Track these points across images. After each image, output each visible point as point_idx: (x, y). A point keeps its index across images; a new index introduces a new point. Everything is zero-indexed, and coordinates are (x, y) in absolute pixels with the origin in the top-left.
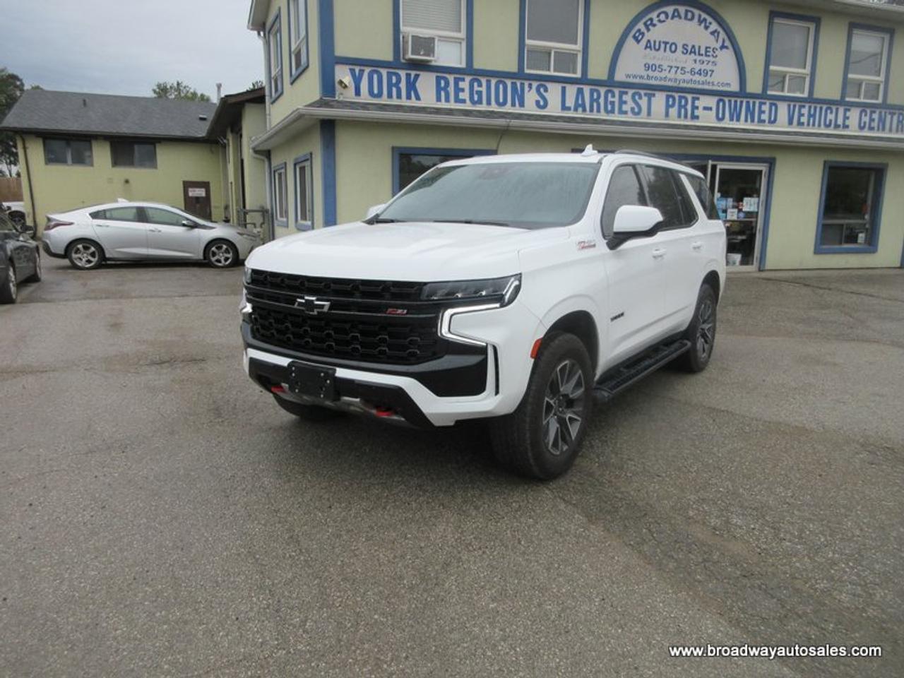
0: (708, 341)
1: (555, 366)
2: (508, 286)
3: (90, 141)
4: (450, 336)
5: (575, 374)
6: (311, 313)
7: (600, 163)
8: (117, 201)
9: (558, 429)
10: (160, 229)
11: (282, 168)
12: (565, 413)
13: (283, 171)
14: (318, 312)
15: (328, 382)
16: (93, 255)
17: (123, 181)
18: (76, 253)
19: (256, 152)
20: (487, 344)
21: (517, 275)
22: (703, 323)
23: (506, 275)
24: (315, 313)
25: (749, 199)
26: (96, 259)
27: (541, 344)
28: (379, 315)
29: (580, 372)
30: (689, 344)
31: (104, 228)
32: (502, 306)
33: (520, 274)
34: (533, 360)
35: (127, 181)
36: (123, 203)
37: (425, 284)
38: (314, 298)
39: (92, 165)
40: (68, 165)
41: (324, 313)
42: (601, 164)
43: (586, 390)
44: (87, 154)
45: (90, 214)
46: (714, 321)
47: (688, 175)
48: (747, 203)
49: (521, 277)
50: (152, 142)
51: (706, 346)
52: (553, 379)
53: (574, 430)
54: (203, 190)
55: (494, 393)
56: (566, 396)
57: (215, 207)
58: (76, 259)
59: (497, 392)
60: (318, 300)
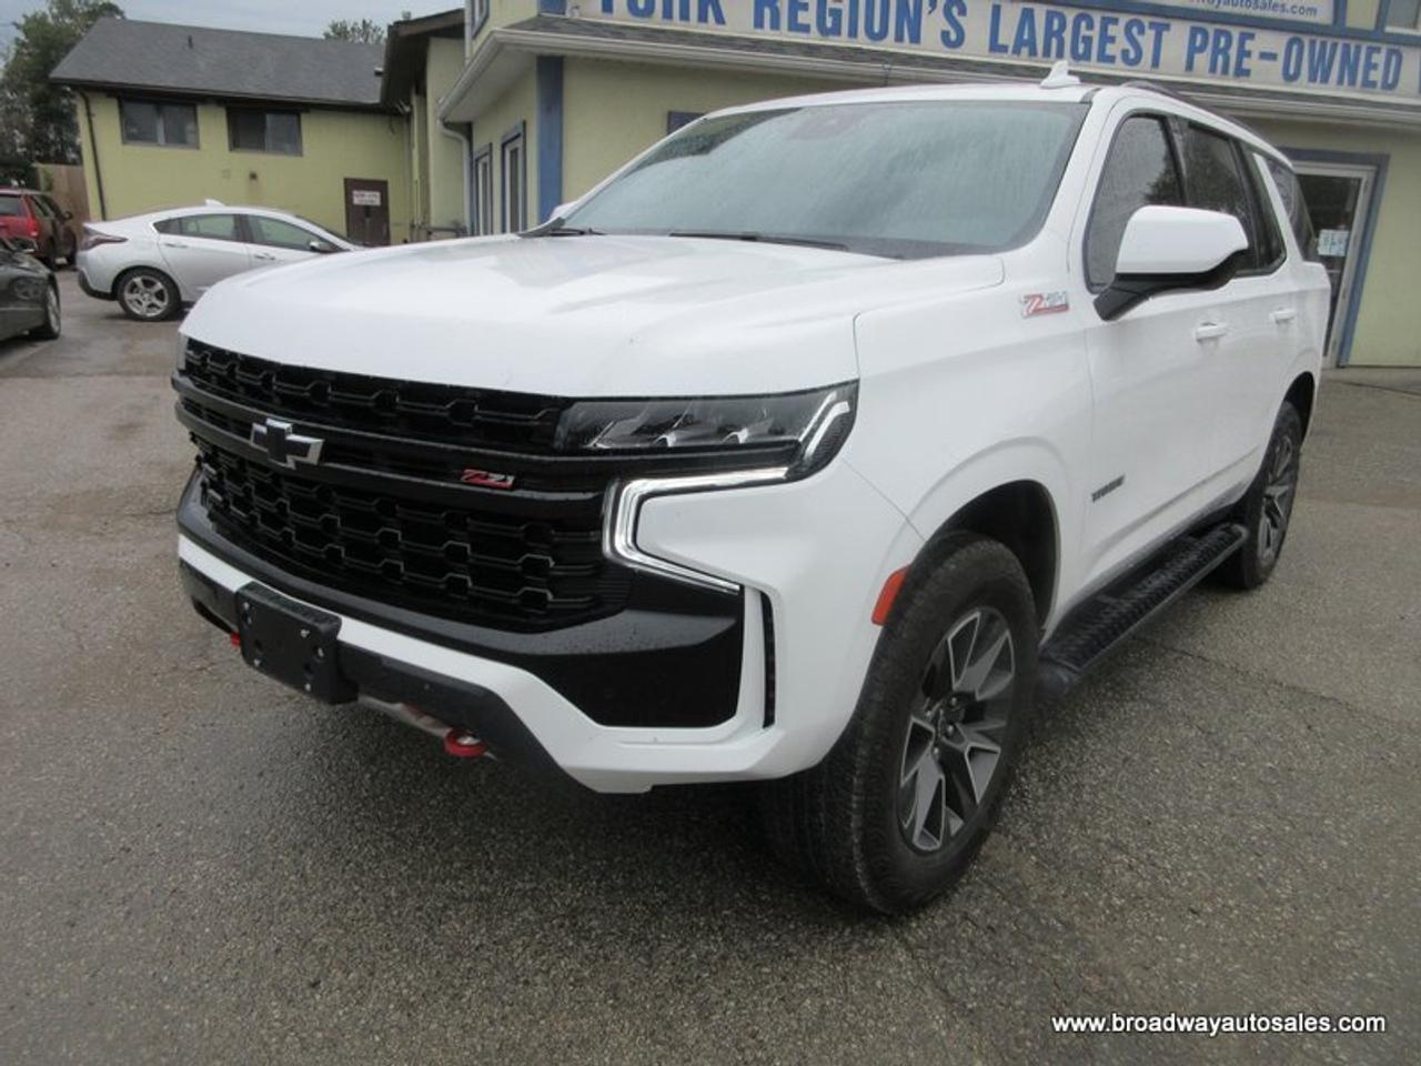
0: (1278, 521)
1: (943, 633)
2: (815, 418)
3: (194, 107)
4: (637, 557)
5: (995, 639)
6: (283, 465)
7: (1087, 103)
8: (204, 204)
9: (940, 782)
10: (272, 255)
11: (485, 155)
12: (961, 740)
13: (487, 159)
14: (297, 464)
15: (321, 653)
16: (160, 295)
17: (247, 175)
18: (131, 291)
19: (447, 125)
20: (742, 587)
21: (846, 384)
22: (1273, 483)
23: (808, 386)
24: (290, 462)
25: (1331, 232)
26: (165, 303)
27: (904, 585)
28: (443, 484)
29: (1007, 634)
30: (1244, 531)
31: (179, 250)
32: (792, 477)
33: (857, 381)
34: (878, 629)
35: (253, 176)
36: (213, 207)
37: (568, 402)
38: (285, 426)
39: (197, 146)
40: (159, 145)
41: (309, 465)
42: (1090, 103)
43: (1018, 674)
44: (190, 127)
45: (155, 225)
46: (1294, 480)
47: (1269, 158)
48: (1326, 240)
49: (856, 391)
50: (295, 109)
51: (1273, 532)
52: (933, 667)
53: (981, 776)
54: (378, 194)
55: (761, 720)
56: (966, 697)
57: (397, 225)
58: (131, 301)
59: (769, 720)
60: (297, 430)
